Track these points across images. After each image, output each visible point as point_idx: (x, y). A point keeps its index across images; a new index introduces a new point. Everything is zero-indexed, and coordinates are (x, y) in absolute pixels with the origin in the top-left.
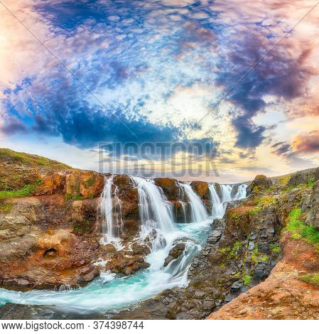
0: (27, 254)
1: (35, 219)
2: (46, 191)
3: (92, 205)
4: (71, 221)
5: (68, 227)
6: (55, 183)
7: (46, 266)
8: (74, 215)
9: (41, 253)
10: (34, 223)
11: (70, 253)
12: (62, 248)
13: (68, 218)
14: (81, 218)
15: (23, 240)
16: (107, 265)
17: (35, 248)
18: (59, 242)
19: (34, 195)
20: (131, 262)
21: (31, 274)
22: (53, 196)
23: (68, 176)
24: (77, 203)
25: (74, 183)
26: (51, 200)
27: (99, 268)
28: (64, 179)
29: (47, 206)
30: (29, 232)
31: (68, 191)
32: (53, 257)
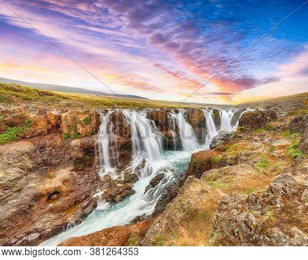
0: (30, 206)
1: (31, 166)
2: (39, 131)
3: (90, 143)
4: (71, 159)
5: (69, 166)
6: (49, 122)
7: (51, 211)
8: (74, 154)
9: (44, 199)
10: (30, 170)
11: (72, 191)
12: (64, 188)
13: (67, 157)
14: (80, 155)
15: (22, 195)
16: (103, 195)
17: (37, 198)
18: (61, 184)
19: (24, 138)
20: (121, 190)
21: (39, 225)
22: (48, 136)
23: (63, 115)
24: (75, 142)
25: (70, 123)
26: (47, 141)
27: (97, 199)
28: (59, 118)
29: (42, 148)
30: (27, 184)
31: (65, 130)
32: (57, 199)
